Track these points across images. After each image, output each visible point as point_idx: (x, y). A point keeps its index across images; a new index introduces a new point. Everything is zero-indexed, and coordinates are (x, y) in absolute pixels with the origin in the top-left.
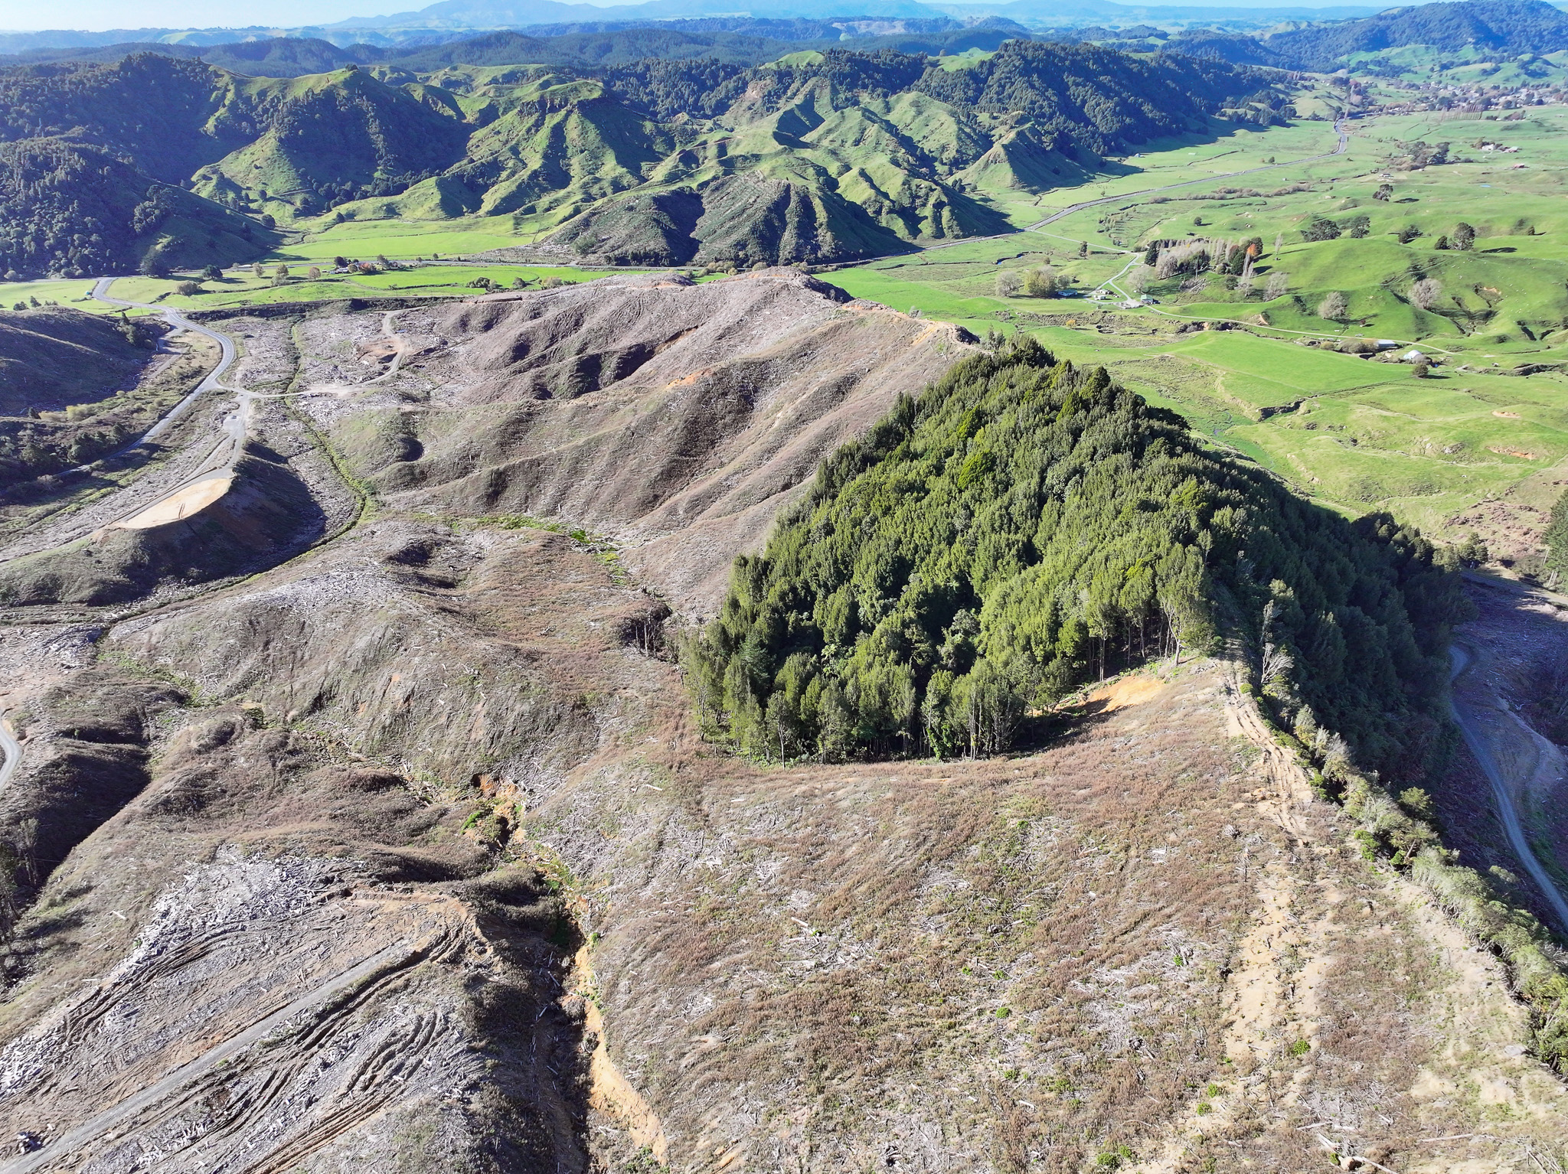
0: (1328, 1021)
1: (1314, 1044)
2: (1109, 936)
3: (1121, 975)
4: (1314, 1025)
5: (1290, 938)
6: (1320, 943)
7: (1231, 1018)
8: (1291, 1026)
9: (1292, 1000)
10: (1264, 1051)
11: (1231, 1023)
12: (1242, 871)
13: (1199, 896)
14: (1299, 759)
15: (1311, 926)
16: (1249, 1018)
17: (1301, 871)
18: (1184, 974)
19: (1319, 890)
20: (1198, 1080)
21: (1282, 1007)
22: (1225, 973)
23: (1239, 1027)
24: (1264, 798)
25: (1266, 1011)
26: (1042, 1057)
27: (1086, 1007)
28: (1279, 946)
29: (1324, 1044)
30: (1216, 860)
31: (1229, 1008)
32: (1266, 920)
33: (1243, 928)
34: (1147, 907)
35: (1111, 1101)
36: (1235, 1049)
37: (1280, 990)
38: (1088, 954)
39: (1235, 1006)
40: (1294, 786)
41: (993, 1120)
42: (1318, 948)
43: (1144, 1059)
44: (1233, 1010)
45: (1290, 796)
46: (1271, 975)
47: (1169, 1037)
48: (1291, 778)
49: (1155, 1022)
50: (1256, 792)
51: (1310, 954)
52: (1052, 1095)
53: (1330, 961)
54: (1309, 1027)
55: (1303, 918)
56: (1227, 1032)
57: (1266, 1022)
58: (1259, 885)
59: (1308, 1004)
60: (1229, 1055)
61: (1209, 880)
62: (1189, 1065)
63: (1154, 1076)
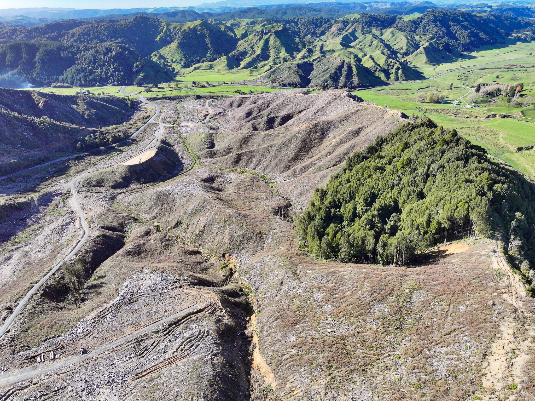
0: (526, 379)
1: (519, 387)
2: (440, 335)
3: (443, 350)
4: (520, 380)
5: (512, 346)
6: (525, 350)
7: (486, 372)
8: (510, 379)
9: (511, 369)
10: (498, 386)
11: (486, 374)
12: (494, 318)
13: (477, 325)
14: (521, 280)
15: (521, 343)
16: (493, 373)
17: (519, 322)
18: (468, 353)
19: (526, 330)
20: (471, 393)
21: (507, 371)
22: (485, 355)
23: (488, 376)
24: (506, 293)
25: (500, 372)
26: (411, 375)
27: (429, 360)
28: (507, 349)
29: (523, 388)
30: (484, 313)
31: (485, 368)
32: (503, 338)
33: (493, 340)
34: (456, 327)
35: (436, 395)
36: (486, 384)
37: (507, 365)
38: (431, 341)
39: (488, 368)
40: (518, 290)
41: (391, 394)
42: (524, 351)
43: (450, 382)
44: (487, 369)
45: (516, 293)
46: (504, 358)
47: (460, 375)
48: (518, 286)
49: (456, 369)
50: (503, 290)
51: (520, 353)
52: (414, 389)
53: (528, 357)
54: (517, 381)
55: (518, 339)
56: (484, 377)
57: (500, 376)
58: (501, 325)
59: (518, 371)
60: (484, 386)
61: (481, 320)
62: (468, 387)
63: (453, 390)
